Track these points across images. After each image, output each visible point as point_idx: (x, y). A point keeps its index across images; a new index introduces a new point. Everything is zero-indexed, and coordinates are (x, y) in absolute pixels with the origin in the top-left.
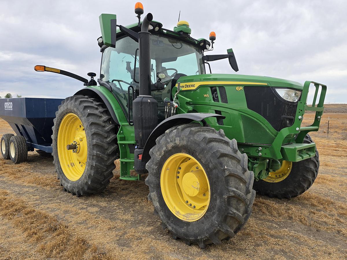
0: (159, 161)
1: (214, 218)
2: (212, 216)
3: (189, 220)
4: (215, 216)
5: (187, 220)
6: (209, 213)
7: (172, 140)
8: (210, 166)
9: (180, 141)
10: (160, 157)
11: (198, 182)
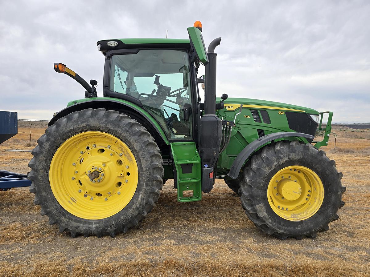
0: (267, 175)
1: (329, 211)
2: (327, 210)
3: (301, 219)
4: (330, 209)
5: (298, 219)
6: (323, 208)
7: (285, 155)
8: (327, 173)
9: (295, 155)
10: (270, 171)
11: (300, 188)
